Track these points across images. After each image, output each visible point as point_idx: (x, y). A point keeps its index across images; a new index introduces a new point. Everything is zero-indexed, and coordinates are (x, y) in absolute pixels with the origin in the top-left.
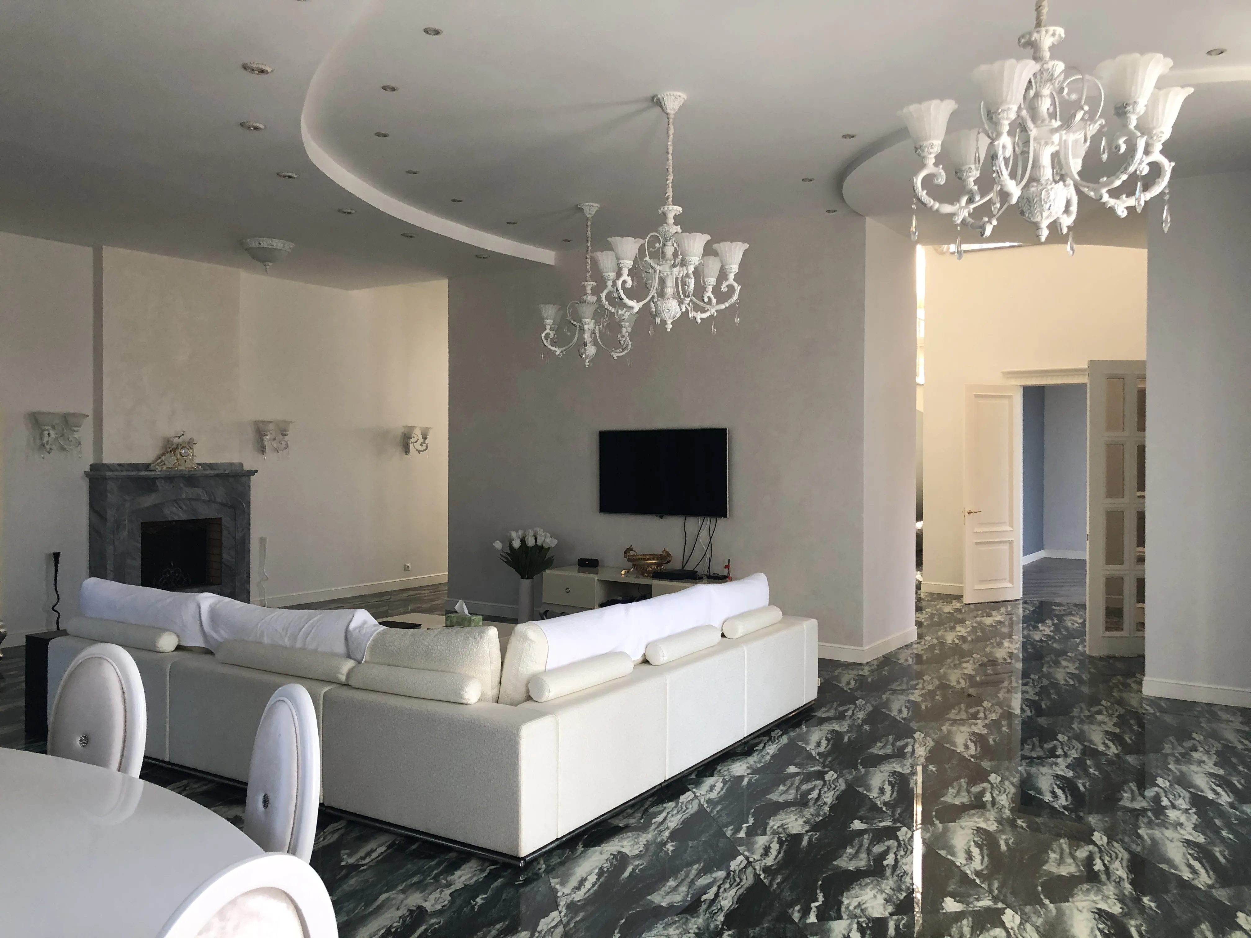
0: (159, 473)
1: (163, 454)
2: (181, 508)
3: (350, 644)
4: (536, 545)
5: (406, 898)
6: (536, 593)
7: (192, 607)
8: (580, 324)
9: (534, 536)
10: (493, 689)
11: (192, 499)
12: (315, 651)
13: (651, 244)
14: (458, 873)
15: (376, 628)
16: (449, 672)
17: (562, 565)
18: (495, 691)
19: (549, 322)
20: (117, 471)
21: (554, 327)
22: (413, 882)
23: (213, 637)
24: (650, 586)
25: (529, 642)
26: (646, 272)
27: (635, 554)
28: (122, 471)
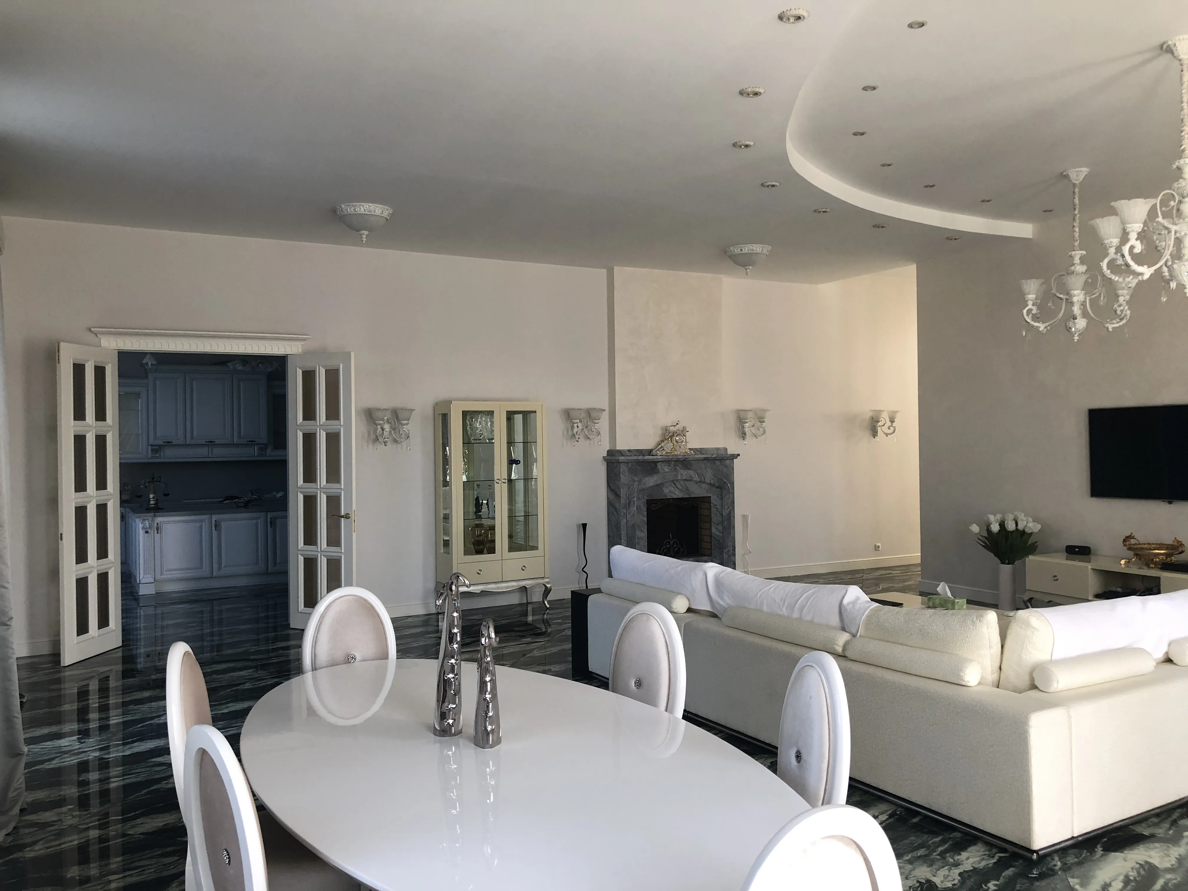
0: (659, 457)
1: (662, 441)
2: (677, 487)
3: (845, 617)
4: (1017, 529)
5: (914, 869)
6: (1018, 579)
7: (700, 575)
8: (1067, 297)
9: (1014, 520)
10: (992, 673)
11: (686, 480)
12: (811, 622)
13: (1164, 203)
14: (964, 855)
15: (869, 604)
16: (947, 653)
17: (1047, 551)
18: (995, 676)
19: (1031, 297)
20: (628, 456)
21: (1037, 302)
22: (919, 854)
23: (719, 603)
24: (1158, 579)
25: (1032, 629)
26: (1159, 234)
27: (1137, 542)
28: (631, 456)
